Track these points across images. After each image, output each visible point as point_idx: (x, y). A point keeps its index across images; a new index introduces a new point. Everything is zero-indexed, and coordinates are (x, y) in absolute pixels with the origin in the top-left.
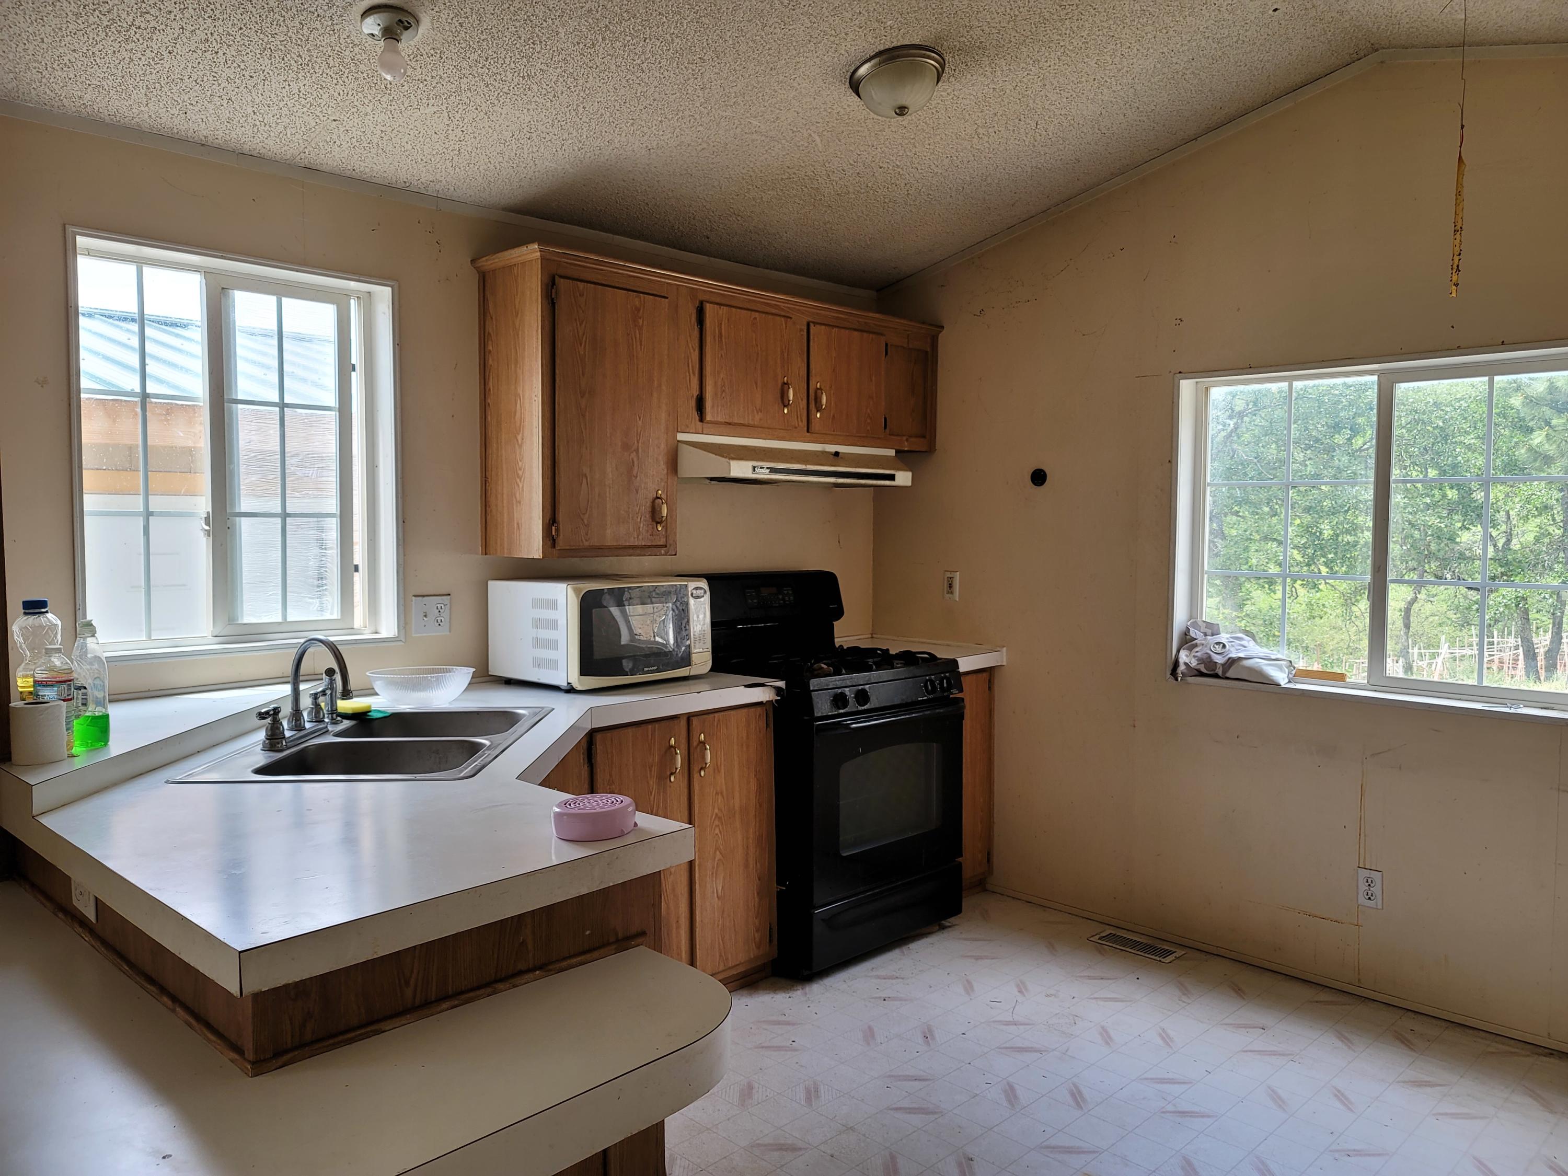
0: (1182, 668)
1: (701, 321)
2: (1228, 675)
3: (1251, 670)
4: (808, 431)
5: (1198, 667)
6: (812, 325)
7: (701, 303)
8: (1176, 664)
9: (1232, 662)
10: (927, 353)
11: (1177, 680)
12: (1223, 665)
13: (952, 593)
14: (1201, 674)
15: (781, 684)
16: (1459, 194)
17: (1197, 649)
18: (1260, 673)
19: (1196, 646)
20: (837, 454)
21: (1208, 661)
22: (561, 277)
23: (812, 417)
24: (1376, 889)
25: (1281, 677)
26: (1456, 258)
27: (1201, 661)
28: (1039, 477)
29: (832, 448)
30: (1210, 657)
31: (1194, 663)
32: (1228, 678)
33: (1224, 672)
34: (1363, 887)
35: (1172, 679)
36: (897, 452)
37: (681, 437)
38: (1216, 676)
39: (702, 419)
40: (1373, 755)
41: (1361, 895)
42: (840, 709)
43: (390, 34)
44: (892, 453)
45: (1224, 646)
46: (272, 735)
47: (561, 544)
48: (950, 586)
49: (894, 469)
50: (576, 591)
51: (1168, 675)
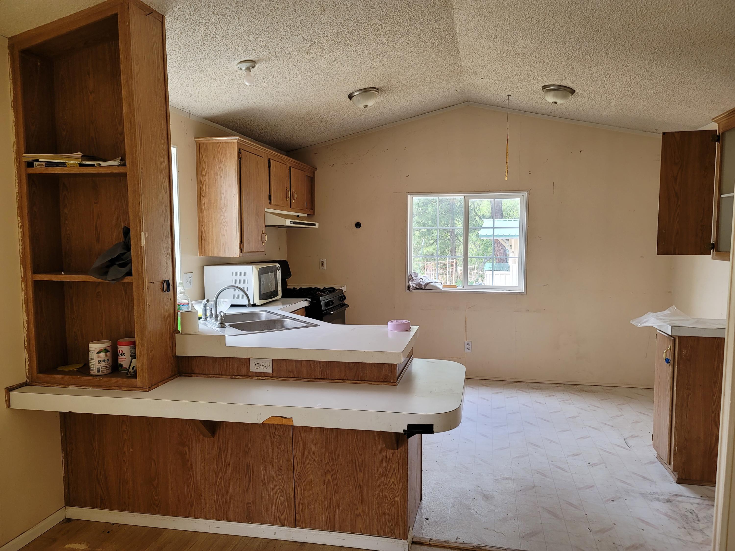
0: (411, 287)
1: (269, 166)
2: (426, 288)
3: (433, 286)
4: (291, 207)
5: (416, 287)
6: (291, 168)
7: (269, 159)
8: (409, 286)
9: (427, 284)
10: (312, 178)
11: (410, 291)
12: (424, 285)
13: (323, 267)
14: (417, 289)
15: (310, 300)
16: (507, 152)
17: (414, 281)
18: (436, 287)
19: (414, 280)
20: (298, 216)
21: (419, 284)
22: (243, 150)
23: (292, 202)
24: (470, 347)
25: (441, 287)
26: (507, 170)
27: (417, 284)
28: (358, 225)
29: (296, 214)
30: (419, 283)
31: (414, 285)
32: (425, 289)
33: (425, 287)
34: (466, 346)
35: (408, 291)
36: (307, 215)
37: (266, 210)
38: (422, 289)
39: (270, 203)
40: (469, 308)
41: (466, 349)
42: (328, 307)
43: (248, 69)
44: (306, 215)
45: (423, 279)
46: (222, 322)
47: (245, 250)
48: (323, 264)
49: (315, 222)
50: (257, 268)
51: (406, 289)
